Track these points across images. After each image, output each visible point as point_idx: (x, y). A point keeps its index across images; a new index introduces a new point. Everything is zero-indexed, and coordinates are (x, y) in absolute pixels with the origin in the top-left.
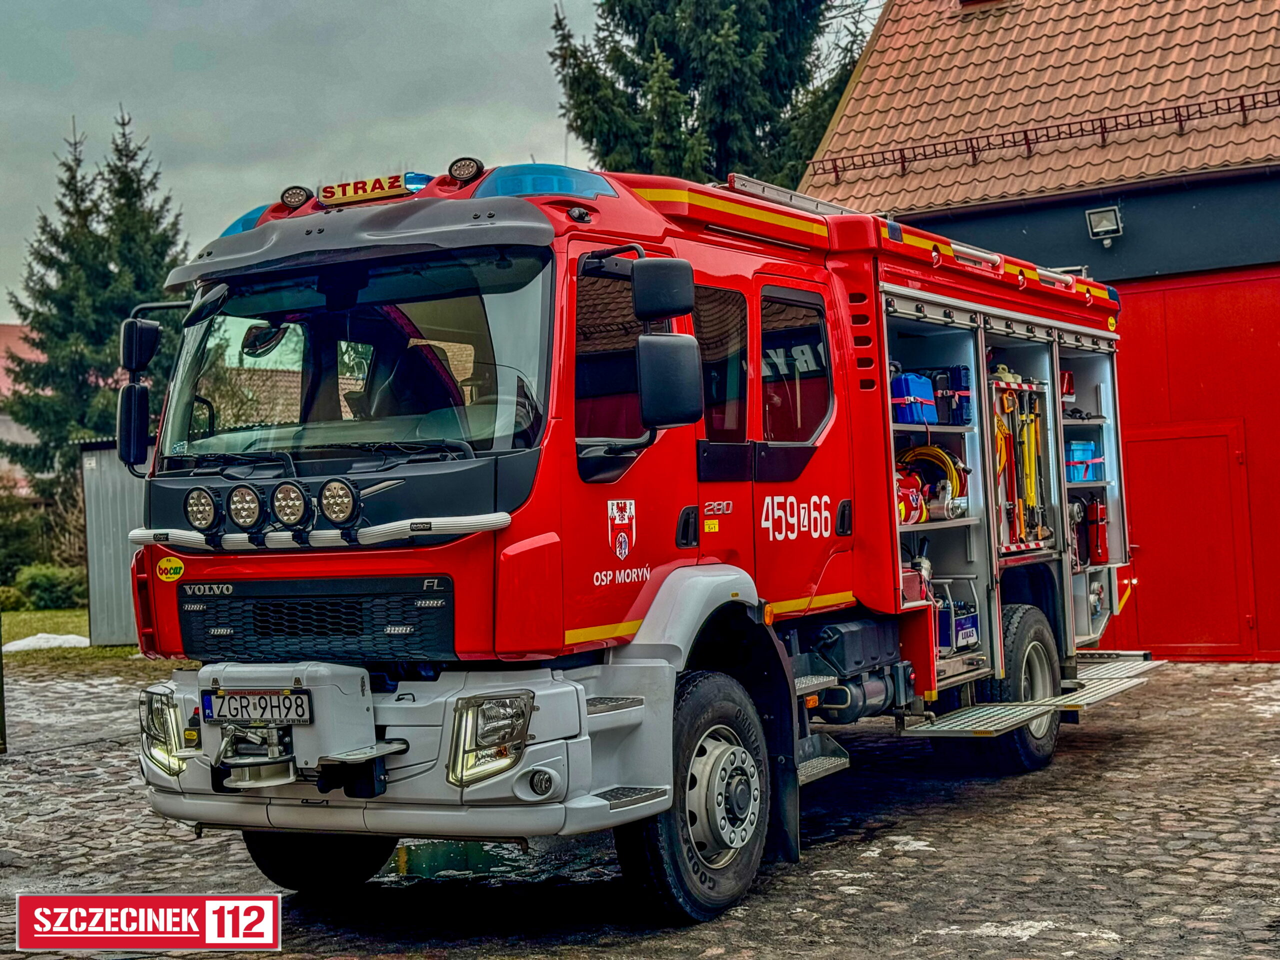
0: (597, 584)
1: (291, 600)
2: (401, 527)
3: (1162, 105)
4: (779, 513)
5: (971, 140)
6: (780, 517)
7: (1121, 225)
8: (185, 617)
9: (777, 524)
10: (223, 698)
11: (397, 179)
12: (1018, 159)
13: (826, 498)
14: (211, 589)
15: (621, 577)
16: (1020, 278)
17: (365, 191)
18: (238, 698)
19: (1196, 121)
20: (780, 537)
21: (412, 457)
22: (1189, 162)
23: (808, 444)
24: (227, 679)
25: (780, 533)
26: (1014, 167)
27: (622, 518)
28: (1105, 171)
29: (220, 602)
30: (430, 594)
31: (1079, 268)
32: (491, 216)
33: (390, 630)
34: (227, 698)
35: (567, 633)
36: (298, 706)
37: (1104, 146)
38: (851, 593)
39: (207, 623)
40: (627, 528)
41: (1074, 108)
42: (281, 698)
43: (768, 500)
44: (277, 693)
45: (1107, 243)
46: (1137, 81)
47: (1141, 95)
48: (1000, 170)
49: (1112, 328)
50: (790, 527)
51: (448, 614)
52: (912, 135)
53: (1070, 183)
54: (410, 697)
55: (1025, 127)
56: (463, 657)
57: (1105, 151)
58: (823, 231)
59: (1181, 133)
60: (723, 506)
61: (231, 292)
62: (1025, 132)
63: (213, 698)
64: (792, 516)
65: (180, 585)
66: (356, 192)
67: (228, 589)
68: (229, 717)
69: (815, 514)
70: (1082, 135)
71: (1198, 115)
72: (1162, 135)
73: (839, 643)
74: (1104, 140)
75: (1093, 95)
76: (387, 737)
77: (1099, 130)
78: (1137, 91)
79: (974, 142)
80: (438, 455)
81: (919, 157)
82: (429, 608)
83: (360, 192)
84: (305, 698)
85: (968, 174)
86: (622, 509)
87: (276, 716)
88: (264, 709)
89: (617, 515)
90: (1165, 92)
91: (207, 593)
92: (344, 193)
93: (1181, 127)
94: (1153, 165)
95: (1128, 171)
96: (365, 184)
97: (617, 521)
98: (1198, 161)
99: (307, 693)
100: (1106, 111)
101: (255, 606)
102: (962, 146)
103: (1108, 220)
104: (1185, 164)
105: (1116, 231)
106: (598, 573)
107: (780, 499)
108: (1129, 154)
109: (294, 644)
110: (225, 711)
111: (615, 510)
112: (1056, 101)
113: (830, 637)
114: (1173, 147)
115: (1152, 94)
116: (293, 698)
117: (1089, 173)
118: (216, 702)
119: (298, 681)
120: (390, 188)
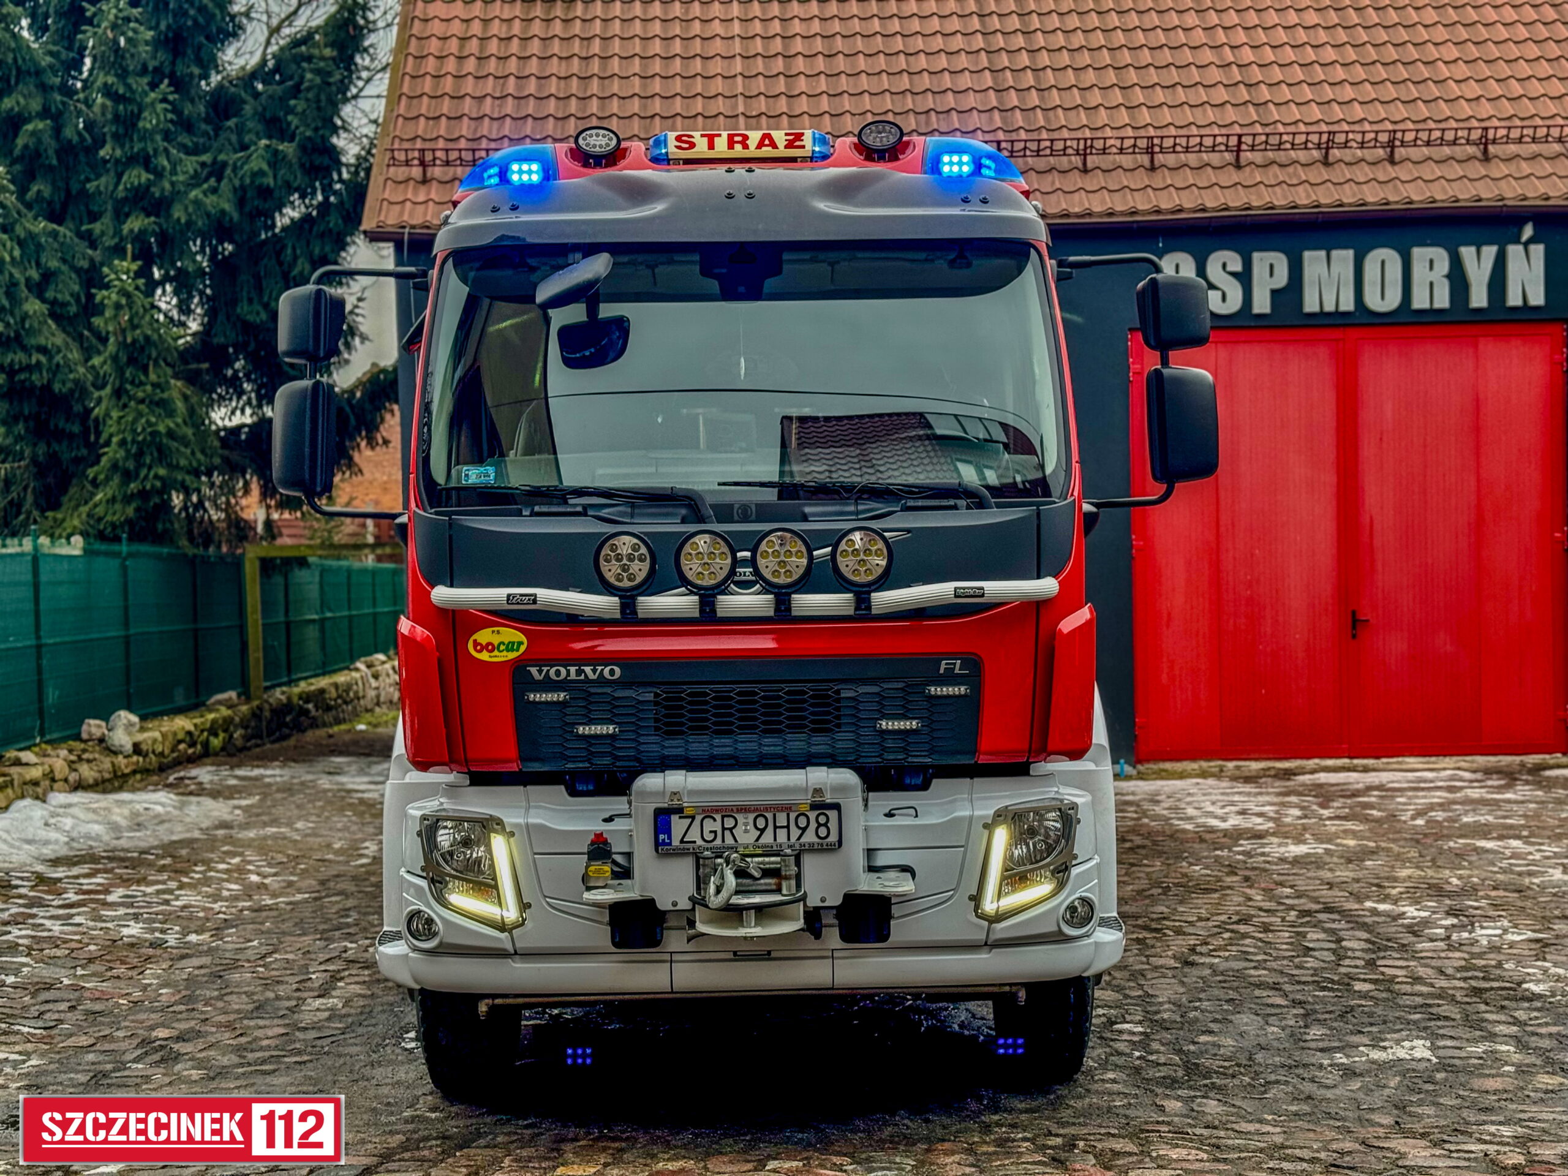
1: (722, 687)
2: (942, 590)
8: (525, 713)
10: (693, 818)
17: (746, 147)
18: (718, 817)
24: (692, 793)
29: (592, 690)
30: (950, 678)
32: (984, 201)
33: (885, 724)
34: (699, 818)
36: (819, 825)
39: (568, 719)
42: (793, 816)
44: (787, 808)
51: (972, 704)
54: (912, 811)
63: (675, 818)
65: (518, 667)
66: (731, 146)
67: (612, 672)
68: (700, 842)
76: (875, 864)
80: (952, 502)
82: (948, 697)
83: (738, 147)
87: (782, 838)
88: (762, 830)
91: (573, 676)
92: (711, 146)
99: (837, 807)
101: (657, 695)
110: (694, 835)
116: (812, 815)
118: (678, 825)
119: (818, 791)
120: (786, 147)
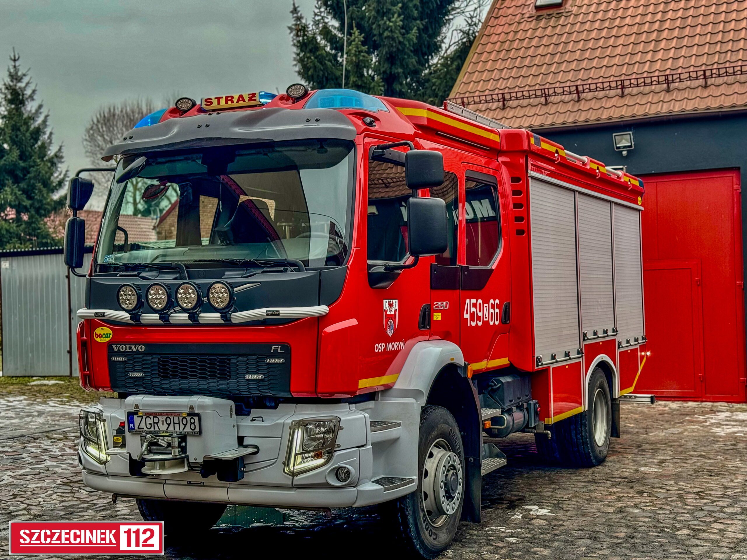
0: (376, 351)
1: (183, 356)
2: (260, 312)
3: (657, 73)
4: (473, 309)
5: (544, 89)
6: (474, 312)
7: (633, 143)
8: (112, 365)
9: (472, 315)
10: (142, 417)
11: (254, 95)
12: (572, 102)
13: (497, 301)
14: (130, 348)
15: (390, 347)
16: (597, 171)
17: (232, 102)
18: (152, 417)
19: (677, 84)
20: (473, 324)
21: (265, 269)
22: (674, 107)
23: (489, 267)
24: (144, 405)
25: (474, 321)
26: (569, 107)
27: (391, 311)
28: (624, 110)
29: (135, 356)
30: (275, 355)
31: (621, 167)
32: (317, 120)
33: (248, 377)
34: (144, 417)
35: (360, 381)
36: (191, 423)
37: (623, 96)
38: (507, 358)
39: (127, 369)
40: (393, 317)
41: (604, 73)
42: (181, 418)
43: (468, 301)
44: (178, 415)
45: (625, 153)
46: (641, 59)
47: (643, 67)
48: (562, 108)
49: (640, 203)
50: (479, 318)
51: (287, 367)
52: (508, 85)
53: (604, 117)
54: (261, 419)
55: (576, 83)
56: (294, 395)
57: (624, 99)
58: (497, 139)
59: (668, 90)
60: (444, 304)
61: (148, 163)
62: (577, 86)
63: (135, 417)
64: (480, 311)
65: (109, 344)
66: (226, 103)
67: (141, 348)
68: (145, 429)
69: (491, 310)
70: (610, 89)
71: (678, 80)
72: (657, 91)
73: (501, 389)
74: (623, 93)
75: (615, 66)
76: (244, 444)
77: (620, 87)
78: (641, 65)
79: (546, 90)
80: (282, 269)
81: (513, 98)
82: (275, 364)
83: (229, 102)
84: (196, 418)
85: (542, 109)
86: (391, 305)
87: (177, 429)
88: (169, 425)
89: (388, 308)
90: (658, 65)
91: (128, 350)
92: (219, 103)
93: (669, 87)
94: (652, 108)
95: (637, 111)
96: (232, 97)
97: (388, 313)
98: (679, 107)
99: (198, 415)
100: (623, 76)
101: (159, 359)
102: (539, 93)
103: (626, 140)
104: (671, 108)
105: (630, 146)
106: (377, 345)
107: (474, 301)
108: (638, 101)
109: (184, 384)
110: (143, 425)
111: (387, 306)
112: (594, 69)
113: (495, 385)
114: (664, 98)
115: (650, 67)
116: (188, 418)
117: (614, 112)
118: (137, 420)
119: (192, 407)
120: (249, 101)
